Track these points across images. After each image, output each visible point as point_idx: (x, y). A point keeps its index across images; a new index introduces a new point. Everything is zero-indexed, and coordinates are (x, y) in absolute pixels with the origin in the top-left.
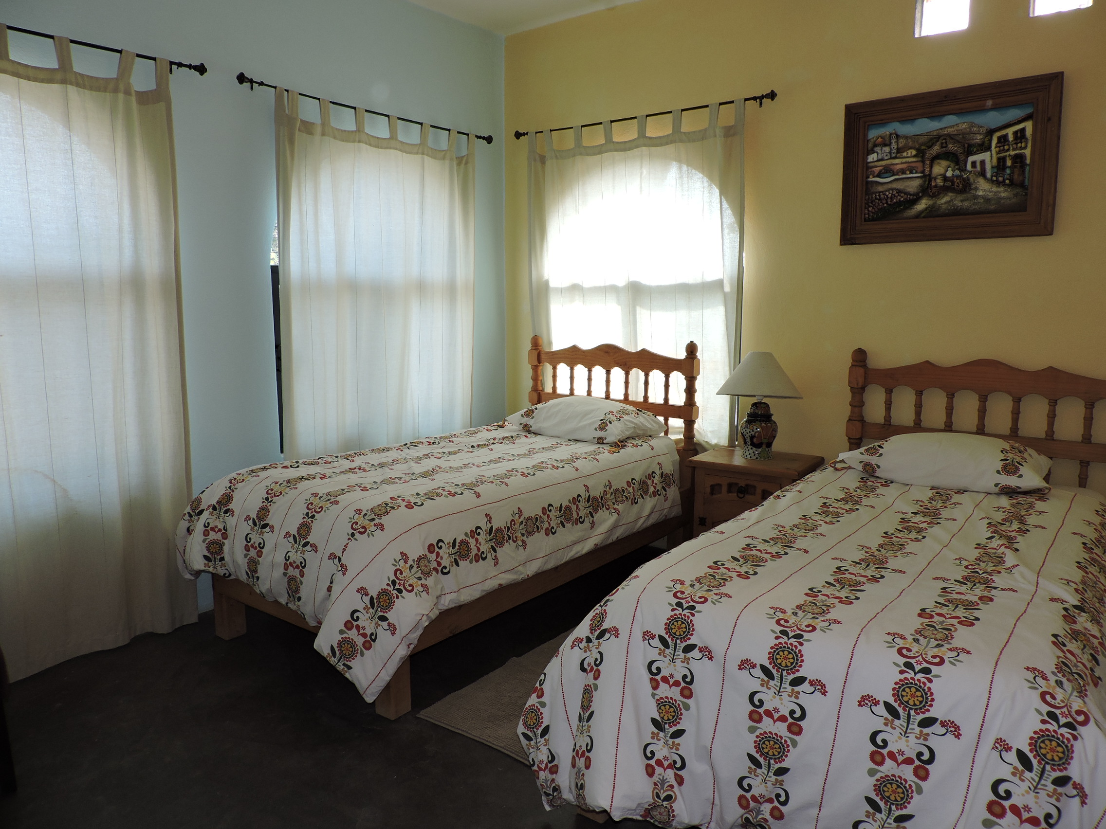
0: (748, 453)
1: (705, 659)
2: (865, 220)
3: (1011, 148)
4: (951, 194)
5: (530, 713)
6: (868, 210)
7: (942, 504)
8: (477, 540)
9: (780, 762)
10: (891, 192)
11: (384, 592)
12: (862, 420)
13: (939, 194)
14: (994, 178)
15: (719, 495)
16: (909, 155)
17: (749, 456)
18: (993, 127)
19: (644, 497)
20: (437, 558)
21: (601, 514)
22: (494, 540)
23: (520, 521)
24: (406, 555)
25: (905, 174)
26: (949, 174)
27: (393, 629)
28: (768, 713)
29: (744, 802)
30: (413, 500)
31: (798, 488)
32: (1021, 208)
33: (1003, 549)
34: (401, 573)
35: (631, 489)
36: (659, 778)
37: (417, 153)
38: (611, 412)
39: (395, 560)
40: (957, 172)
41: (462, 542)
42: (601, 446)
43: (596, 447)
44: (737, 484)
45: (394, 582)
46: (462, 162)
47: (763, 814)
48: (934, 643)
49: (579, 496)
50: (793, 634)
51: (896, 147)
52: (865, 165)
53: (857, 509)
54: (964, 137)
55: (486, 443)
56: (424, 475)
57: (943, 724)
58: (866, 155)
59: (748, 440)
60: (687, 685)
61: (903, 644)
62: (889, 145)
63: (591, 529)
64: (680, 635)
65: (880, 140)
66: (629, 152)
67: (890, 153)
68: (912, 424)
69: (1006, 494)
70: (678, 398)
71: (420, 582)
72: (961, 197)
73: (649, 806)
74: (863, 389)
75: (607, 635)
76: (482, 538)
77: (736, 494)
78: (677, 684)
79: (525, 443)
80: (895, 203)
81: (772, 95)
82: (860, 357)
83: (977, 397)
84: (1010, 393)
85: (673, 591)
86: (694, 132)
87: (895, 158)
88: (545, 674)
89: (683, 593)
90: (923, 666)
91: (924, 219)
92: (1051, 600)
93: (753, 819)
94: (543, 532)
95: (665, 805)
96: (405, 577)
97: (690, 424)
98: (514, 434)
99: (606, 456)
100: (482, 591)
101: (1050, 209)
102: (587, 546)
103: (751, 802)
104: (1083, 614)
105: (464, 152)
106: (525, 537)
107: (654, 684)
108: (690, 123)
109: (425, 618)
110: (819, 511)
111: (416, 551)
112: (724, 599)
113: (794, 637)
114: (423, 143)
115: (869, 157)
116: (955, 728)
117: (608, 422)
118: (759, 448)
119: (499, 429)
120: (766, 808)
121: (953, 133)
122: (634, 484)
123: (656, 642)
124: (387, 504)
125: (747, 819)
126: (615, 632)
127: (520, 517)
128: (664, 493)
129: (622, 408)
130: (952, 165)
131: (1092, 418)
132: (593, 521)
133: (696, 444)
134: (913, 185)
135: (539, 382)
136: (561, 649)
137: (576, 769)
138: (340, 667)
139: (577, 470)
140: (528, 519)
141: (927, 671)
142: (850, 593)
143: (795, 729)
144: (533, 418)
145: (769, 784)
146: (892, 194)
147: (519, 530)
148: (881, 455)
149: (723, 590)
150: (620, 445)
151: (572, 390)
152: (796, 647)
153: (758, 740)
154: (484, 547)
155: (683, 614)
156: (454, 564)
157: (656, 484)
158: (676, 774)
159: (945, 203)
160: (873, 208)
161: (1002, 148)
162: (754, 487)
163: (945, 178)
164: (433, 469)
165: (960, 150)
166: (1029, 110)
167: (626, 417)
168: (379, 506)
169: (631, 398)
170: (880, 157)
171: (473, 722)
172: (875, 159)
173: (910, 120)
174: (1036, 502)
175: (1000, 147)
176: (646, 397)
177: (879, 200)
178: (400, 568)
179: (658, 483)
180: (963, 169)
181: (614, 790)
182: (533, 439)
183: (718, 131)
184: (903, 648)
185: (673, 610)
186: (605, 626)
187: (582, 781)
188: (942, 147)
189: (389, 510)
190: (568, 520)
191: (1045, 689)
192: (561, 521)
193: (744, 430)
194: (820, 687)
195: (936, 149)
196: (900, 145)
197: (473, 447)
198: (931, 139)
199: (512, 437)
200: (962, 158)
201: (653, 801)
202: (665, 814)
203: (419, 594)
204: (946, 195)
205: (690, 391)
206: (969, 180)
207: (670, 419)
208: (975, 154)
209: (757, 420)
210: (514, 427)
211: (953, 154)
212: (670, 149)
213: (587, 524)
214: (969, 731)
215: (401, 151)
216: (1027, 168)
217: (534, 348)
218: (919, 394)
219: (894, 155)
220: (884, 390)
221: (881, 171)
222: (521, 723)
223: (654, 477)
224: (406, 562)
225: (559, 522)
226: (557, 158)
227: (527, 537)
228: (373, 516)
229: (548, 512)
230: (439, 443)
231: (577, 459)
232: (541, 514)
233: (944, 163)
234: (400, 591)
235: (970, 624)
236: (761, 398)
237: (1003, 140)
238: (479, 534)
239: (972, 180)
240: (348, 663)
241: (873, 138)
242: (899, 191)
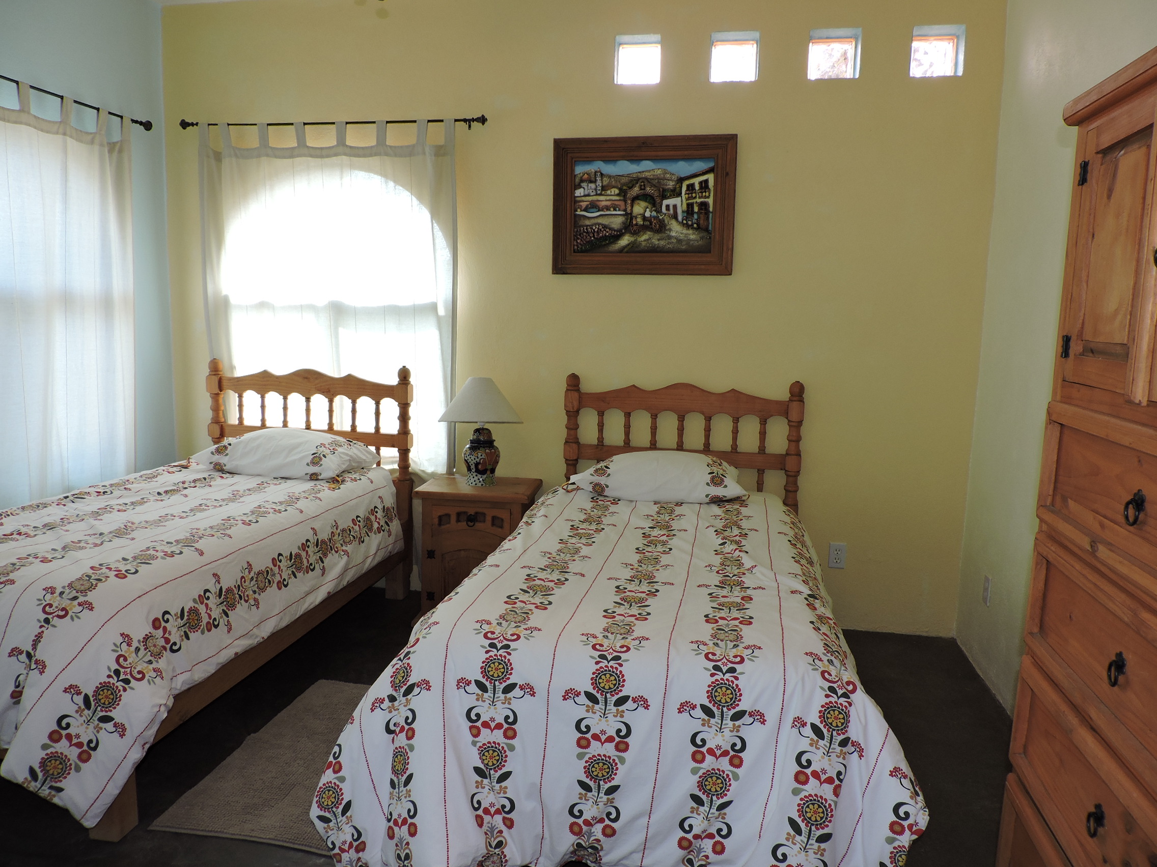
0: (472, 480)
1: (527, 697)
2: (574, 252)
3: (698, 196)
4: (649, 233)
5: (327, 792)
6: (577, 242)
7: (670, 517)
8: (207, 605)
9: (610, 781)
10: (597, 227)
11: (104, 686)
12: (577, 442)
13: (639, 232)
14: (685, 222)
15: (448, 525)
16: (613, 193)
17: (474, 483)
18: (683, 176)
19: (370, 534)
20: (164, 634)
21: (331, 558)
22: (225, 603)
23: (250, 577)
24: (128, 636)
25: (610, 210)
26: (648, 214)
27: (121, 730)
28: (596, 737)
29: (576, 829)
30: (123, 568)
31: (542, 512)
32: (705, 250)
33: (737, 553)
34: (125, 660)
35: (357, 528)
36: (488, 827)
37: (57, 133)
38: (322, 445)
39: (115, 645)
40: (654, 214)
41: (190, 610)
42: (317, 483)
43: (312, 483)
44: (465, 513)
45: (117, 672)
46: (115, 149)
47: (595, 836)
48: (731, 645)
49: (308, 541)
50: (611, 657)
51: (601, 185)
52: (573, 199)
53: (603, 529)
54: (658, 182)
55: (175, 488)
56: (119, 533)
57: (751, 715)
58: (573, 190)
59: (473, 467)
60: (510, 727)
61: (707, 649)
62: (595, 182)
63: (322, 575)
64: (499, 676)
65: (586, 176)
66: (326, 160)
67: (596, 189)
68: (622, 444)
69: (714, 502)
70: (391, 426)
71: (151, 667)
72: (657, 236)
73: (482, 857)
74: (578, 412)
75: (416, 690)
76: (213, 601)
77: (465, 523)
78: (499, 726)
79: (222, 486)
80: (601, 237)
81: (482, 120)
82: (574, 381)
83: (676, 417)
84: (703, 413)
85: (481, 632)
86: (401, 147)
87: (601, 195)
88: (340, 746)
89: (493, 633)
90: (729, 666)
91: (626, 254)
92: (792, 592)
93: (585, 843)
94: (275, 585)
95: (497, 853)
96: (130, 664)
97: (404, 453)
98: (206, 475)
99: (327, 494)
100: (218, 664)
101: (730, 252)
102: (320, 596)
103: (584, 827)
104: (816, 601)
105: (116, 137)
106: (257, 594)
107: (475, 731)
108: (395, 137)
109: (163, 708)
110: (571, 534)
111: (140, 629)
112: (535, 633)
113: (612, 659)
114: (64, 122)
115: (576, 191)
116: (761, 716)
117: (322, 456)
118: (484, 474)
119: (183, 469)
120: (598, 829)
121: (650, 177)
122: (359, 521)
123: (473, 688)
124: (89, 577)
125: (579, 845)
126: (426, 685)
127: (249, 572)
128: (387, 527)
129: (333, 440)
130: (650, 206)
131: (765, 432)
132: (323, 567)
133: (411, 473)
134: (617, 222)
135: (221, 412)
136: (356, 714)
137: (396, 840)
138: (45, 792)
139: (301, 512)
140: (259, 573)
141: (732, 670)
142: (639, 609)
143: (622, 746)
144: (227, 455)
145: (601, 804)
146: (598, 229)
147: (250, 586)
148: (609, 475)
149: (530, 624)
150: (336, 481)
151: (263, 420)
152: (617, 669)
153: (587, 765)
154: (216, 613)
155: (498, 654)
156: (184, 637)
157: (379, 519)
158: (504, 819)
159: (645, 241)
160: (581, 240)
161: (690, 195)
162: (484, 515)
163: (644, 218)
164: (126, 526)
165: (656, 194)
166: (711, 164)
167: (340, 449)
168: (77, 579)
169: (336, 428)
170: (586, 193)
171: (226, 818)
172: (582, 194)
173: (610, 160)
174: (741, 508)
175: (688, 194)
176: (354, 427)
177: (586, 233)
178: (123, 653)
179: (381, 518)
180: (659, 211)
181: (448, 851)
182: (231, 480)
183: (427, 150)
184: (709, 653)
185: (487, 652)
186: (412, 680)
187: (407, 851)
188: (641, 189)
189: (94, 583)
190: (299, 569)
191: (823, 669)
192: (293, 571)
193: (468, 457)
194: (643, 703)
195: (636, 190)
196: (605, 183)
197: (159, 494)
198: (631, 181)
199: (205, 479)
200: (658, 200)
201: (486, 852)
202: (498, 861)
203: (153, 681)
204: (645, 233)
205: (404, 418)
206: (664, 221)
207: (382, 448)
208: (668, 198)
209: (481, 447)
210: (201, 467)
211: (650, 195)
212: (374, 161)
213: (318, 571)
214: (771, 716)
215: (35, 128)
216: (711, 215)
217: (213, 373)
218: (628, 415)
219: (599, 192)
220: (596, 413)
221: (587, 206)
222: (314, 806)
223: (377, 512)
224: (129, 645)
225: (290, 573)
226: (236, 156)
227: (260, 594)
228: (74, 594)
229: (278, 563)
230: (112, 493)
231: (298, 499)
232: (271, 566)
233: (643, 204)
234: (127, 681)
235: (748, 623)
236: (482, 424)
237: (691, 187)
238: (208, 598)
239: (666, 222)
240: (58, 785)
241: (580, 174)
242: (605, 227)
